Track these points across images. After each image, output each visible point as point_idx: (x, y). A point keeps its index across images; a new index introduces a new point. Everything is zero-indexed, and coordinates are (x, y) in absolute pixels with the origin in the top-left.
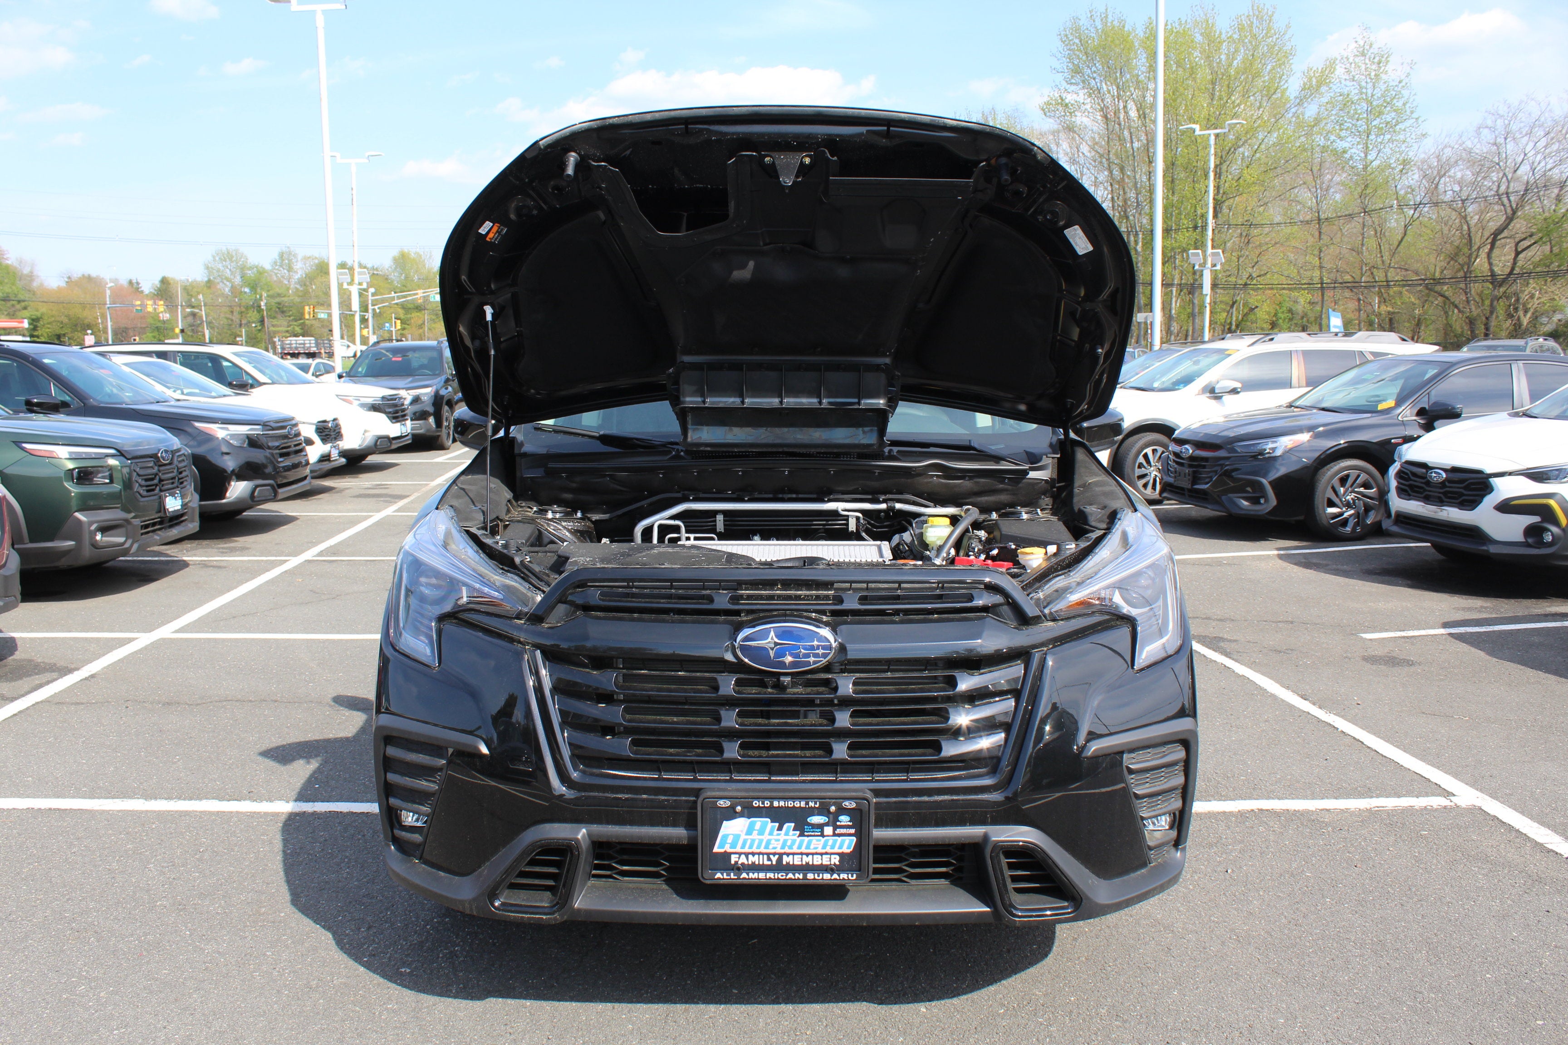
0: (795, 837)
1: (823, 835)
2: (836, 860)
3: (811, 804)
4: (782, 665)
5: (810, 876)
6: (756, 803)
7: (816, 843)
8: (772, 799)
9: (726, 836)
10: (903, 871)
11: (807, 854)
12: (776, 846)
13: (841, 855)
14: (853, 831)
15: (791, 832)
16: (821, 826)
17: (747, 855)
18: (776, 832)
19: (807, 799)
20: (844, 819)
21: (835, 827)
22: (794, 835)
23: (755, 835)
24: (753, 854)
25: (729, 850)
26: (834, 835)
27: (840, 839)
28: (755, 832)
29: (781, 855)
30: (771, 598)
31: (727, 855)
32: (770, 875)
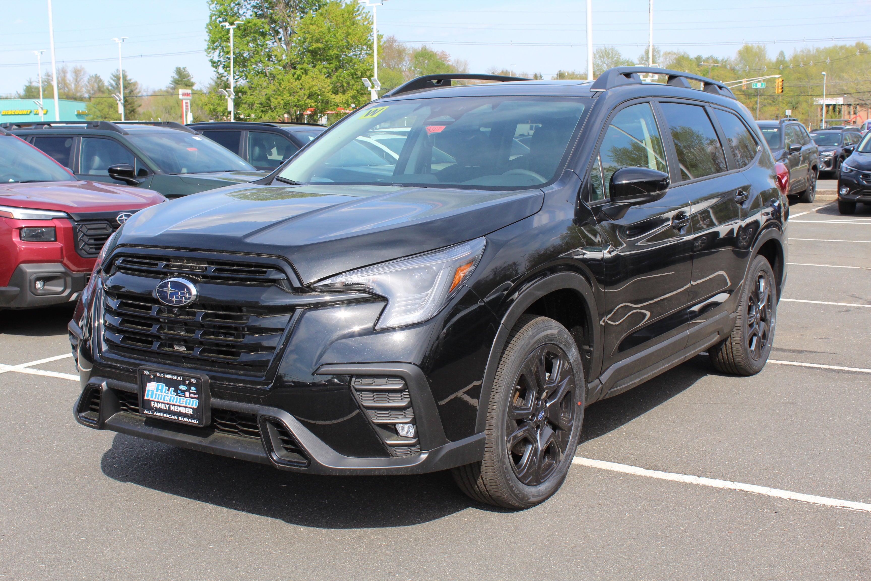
0: (174, 396)
1: (185, 397)
2: (191, 412)
3: (179, 378)
4: (172, 302)
5: (180, 418)
6: (159, 375)
7: (183, 401)
8: (164, 373)
9: (149, 391)
10: (238, 428)
11: (180, 406)
12: (167, 400)
13: (193, 409)
14: (196, 396)
15: (173, 393)
16: (184, 391)
17: (157, 402)
18: (167, 392)
19: (177, 375)
20: (193, 389)
21: (190, 393)
22: (174, 394)
23: (159, 392)
24: (160, 402)
25: (151, 399)
26: (190, 397)
27: (192, 400)
28: (159, 391)
29: (170, 404)
30: (181, 267)
31: (150, 401)
32: (165, 415)
